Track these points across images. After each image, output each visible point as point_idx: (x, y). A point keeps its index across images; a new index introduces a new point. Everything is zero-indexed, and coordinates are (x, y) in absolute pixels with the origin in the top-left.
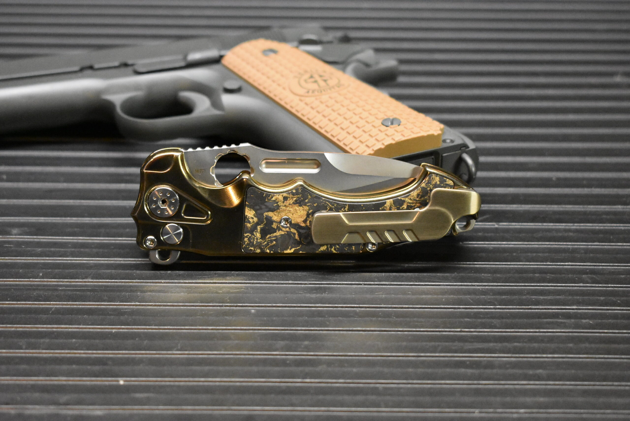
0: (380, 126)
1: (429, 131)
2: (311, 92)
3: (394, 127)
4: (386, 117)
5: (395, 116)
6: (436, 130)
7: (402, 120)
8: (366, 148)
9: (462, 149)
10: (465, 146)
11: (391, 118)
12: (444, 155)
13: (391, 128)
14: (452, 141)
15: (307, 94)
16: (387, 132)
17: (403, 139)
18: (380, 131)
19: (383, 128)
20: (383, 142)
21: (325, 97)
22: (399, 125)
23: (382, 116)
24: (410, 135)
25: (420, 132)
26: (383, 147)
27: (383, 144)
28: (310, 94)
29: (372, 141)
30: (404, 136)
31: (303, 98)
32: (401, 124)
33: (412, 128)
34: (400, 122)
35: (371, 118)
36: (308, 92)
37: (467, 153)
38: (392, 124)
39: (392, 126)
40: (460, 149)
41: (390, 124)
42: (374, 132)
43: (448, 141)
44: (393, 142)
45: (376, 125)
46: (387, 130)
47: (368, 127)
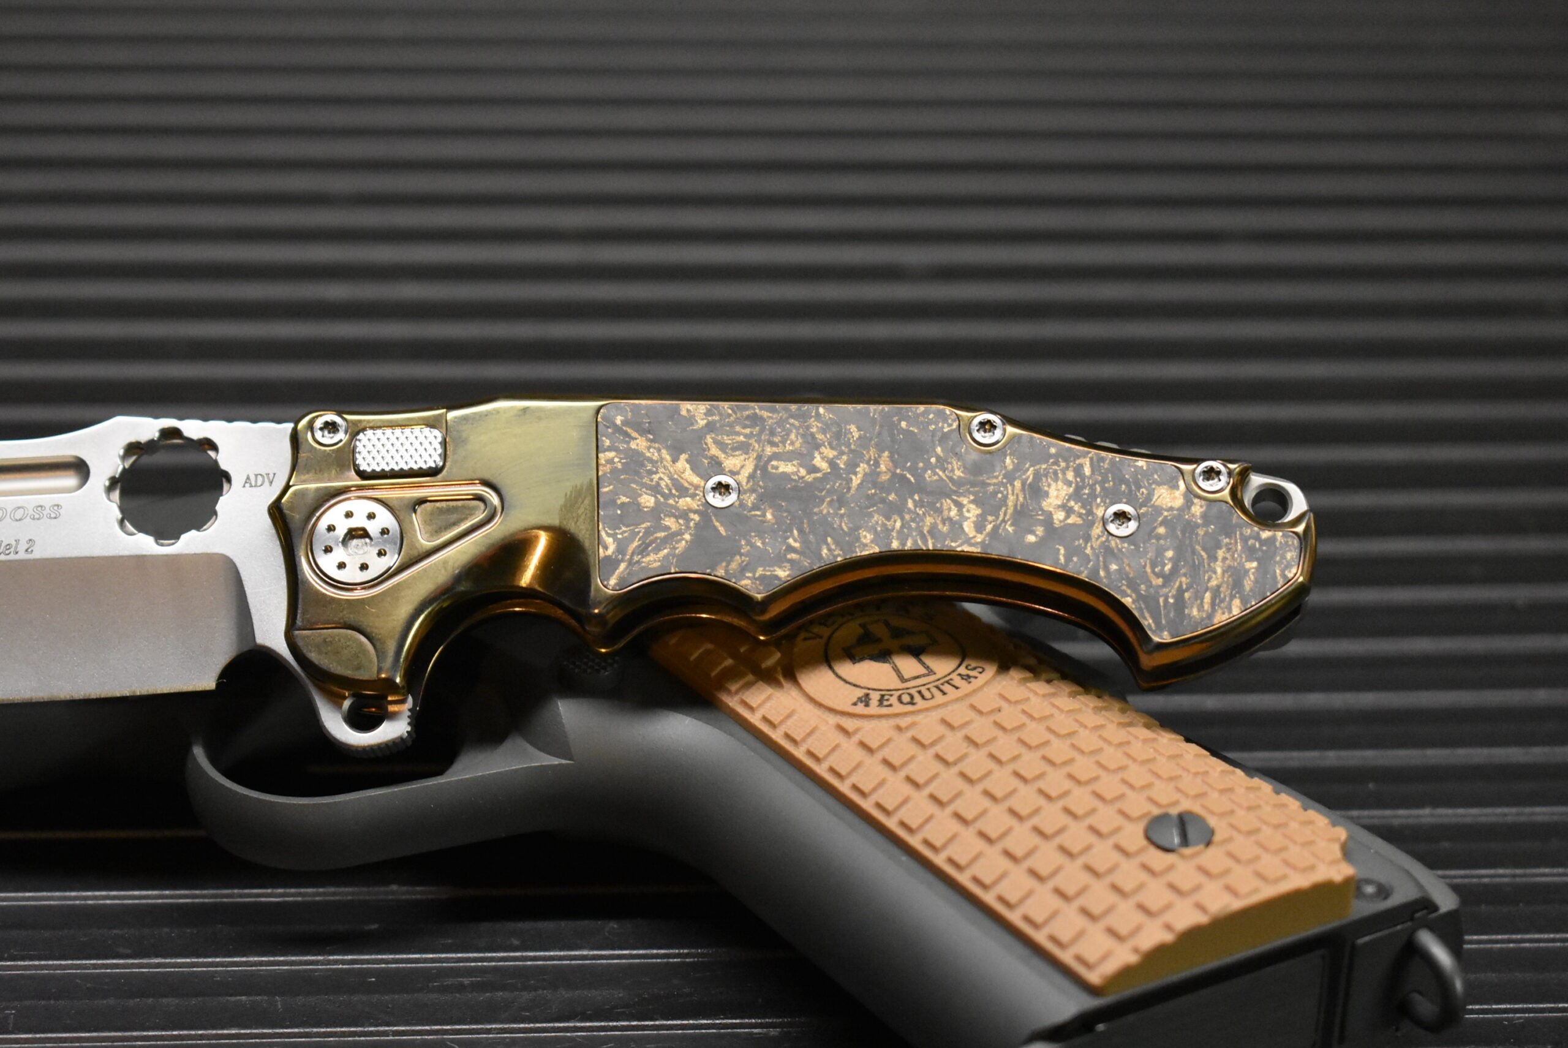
0: (1141, 851)
1: (1312, 868)
2: (875, 697)
3: (1193, 856)
4: (1156, 811)
5: (1185, 805)
6: (1334, 862)
7: (1212, 821)
8: (1109, 943)
9: (1418, 915)
10: (1426, 904)
11: (1174, 811)
12: (1361, 941)
13: (1183, 857)
14: (1383, 892)
15: (860, 709)
16: (1173, 877)
17: (1237, 905)
18: (1146, 868)
19: (1158, 859)
20: (1168, 917)
21: (927, 724)
22: (1208, 844)
23: (1140, 806)
24: (1256, 891)
25: (1284, 877)
26: (1168, 937)
27: (1168, 927)
28: (874, 708)
29: (1125, 917)
30: (1235, 893)
31: (849, 724)
32: (1217, 838)
33: (1257, 858)
34: (1212, 832)
35: (1106, 817)
36: (865, 700)
37: (1432, 928)
38: (1185, 841)
39: (1187, 851)
40: (1412, 919)
41: (1177, 840)
42: (1129, 874)
43: (1370, 889)
44: (1202, 919)
45: (1131, 848)
46: (1171, 868)
47: (1102, 855)
